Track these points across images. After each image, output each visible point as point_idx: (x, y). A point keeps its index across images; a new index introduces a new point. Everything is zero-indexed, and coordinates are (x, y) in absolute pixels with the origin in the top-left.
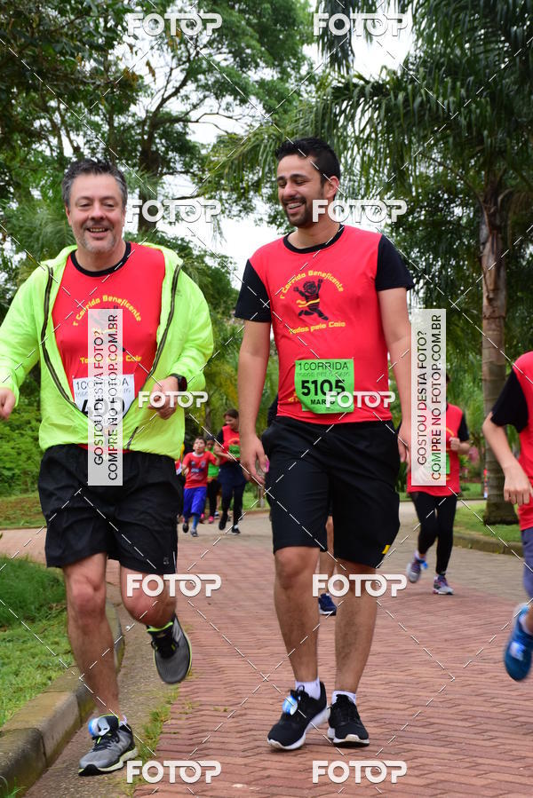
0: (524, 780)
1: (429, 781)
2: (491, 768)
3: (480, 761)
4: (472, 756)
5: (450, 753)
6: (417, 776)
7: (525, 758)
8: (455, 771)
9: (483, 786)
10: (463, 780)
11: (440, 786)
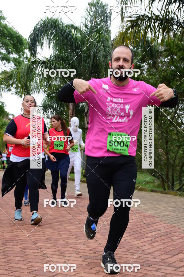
0: (70, 237)
1: (47, 238)
2: (62, 234)
3: (60, 232)
4: (58, 231)
5: (53, 231)
6: (44, 237)
7: (71, 231)
8: (54, 235)
9: (60, 239)
10: (55, 237)
11: (50, 239)
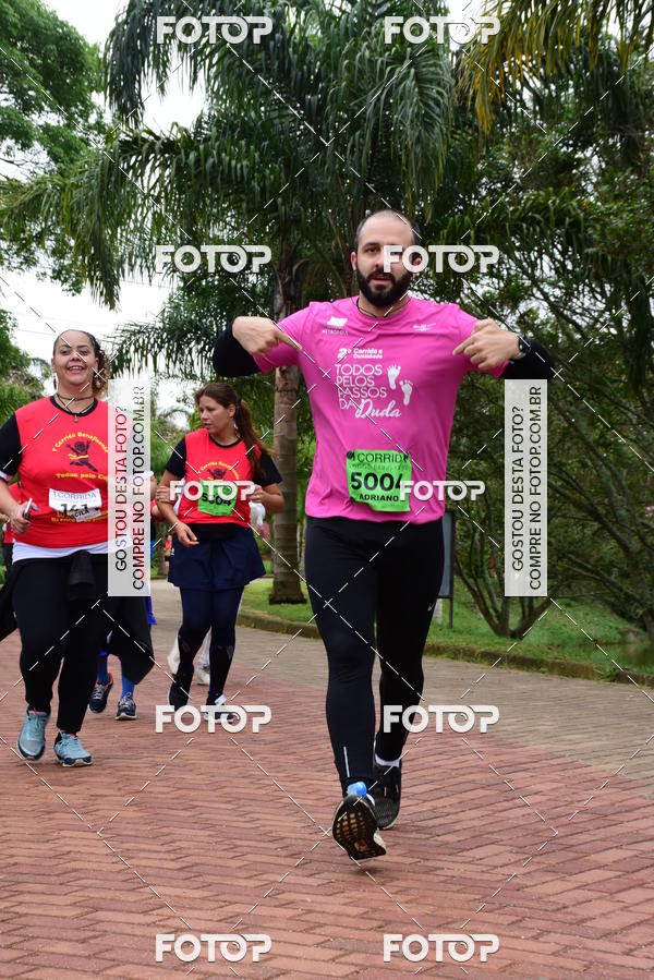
0: (279, 861)
1: (184, 865)
2: (249, 850)
3: (238, 843)
4: (231, 839)
5: (209, 836)
6: (173, 860)
7: (282, 839)
8: (212, 854)
9: (240, 868)
10: (220, 862)
11: (195, 869)
